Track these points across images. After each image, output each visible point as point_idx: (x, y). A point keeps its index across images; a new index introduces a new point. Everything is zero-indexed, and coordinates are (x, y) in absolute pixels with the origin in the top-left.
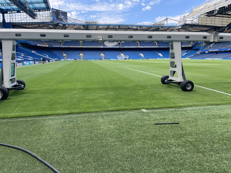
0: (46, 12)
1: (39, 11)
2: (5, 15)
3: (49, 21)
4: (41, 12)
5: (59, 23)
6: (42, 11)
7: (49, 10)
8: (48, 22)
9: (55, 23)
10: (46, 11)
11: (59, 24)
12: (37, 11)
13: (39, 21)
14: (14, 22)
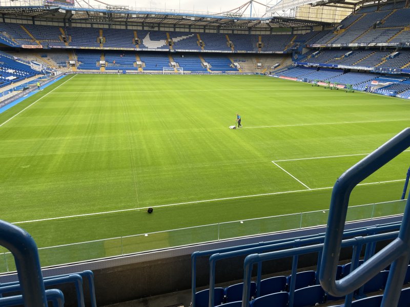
5: (59, 9)
8: (39, 7)
9: (51, 8)
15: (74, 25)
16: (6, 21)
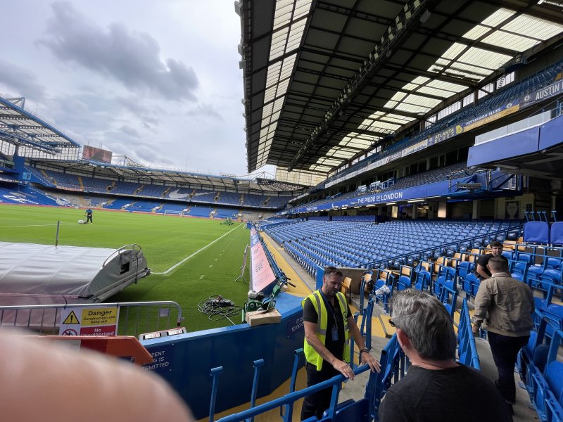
2: (20, 147)
6: (69, 147)
7: (80, 147)
10: (74, 147)
15: (125, 181)
16: (67, 172)
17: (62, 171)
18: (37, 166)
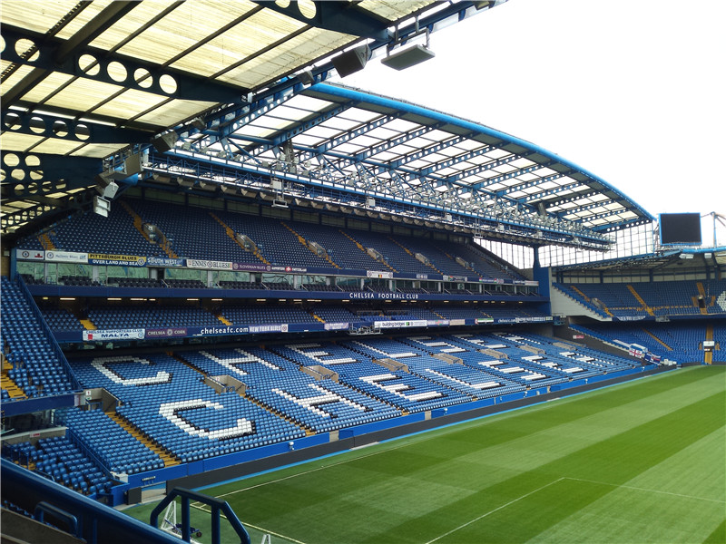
0: (642, 227)
1: (623, 227)
2: (541, 250)
3: (650, 252)
4: (627, 231)
5: (679, 254)
6: (630, 227)
7: (650, 221)
8: (647, 255)
9: (666, 254)
10: (640, 224)
11: (682, 256)
12: (616, 230)
13: (621, 255)
14: (560, 264)
16: (607, 280)
17: (597, 281)
18: (566, 280)
